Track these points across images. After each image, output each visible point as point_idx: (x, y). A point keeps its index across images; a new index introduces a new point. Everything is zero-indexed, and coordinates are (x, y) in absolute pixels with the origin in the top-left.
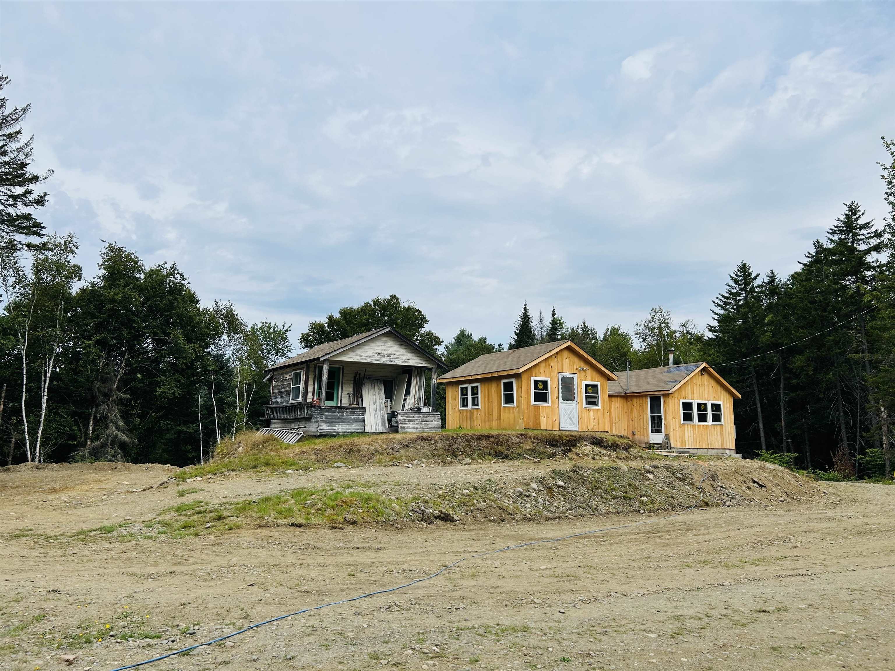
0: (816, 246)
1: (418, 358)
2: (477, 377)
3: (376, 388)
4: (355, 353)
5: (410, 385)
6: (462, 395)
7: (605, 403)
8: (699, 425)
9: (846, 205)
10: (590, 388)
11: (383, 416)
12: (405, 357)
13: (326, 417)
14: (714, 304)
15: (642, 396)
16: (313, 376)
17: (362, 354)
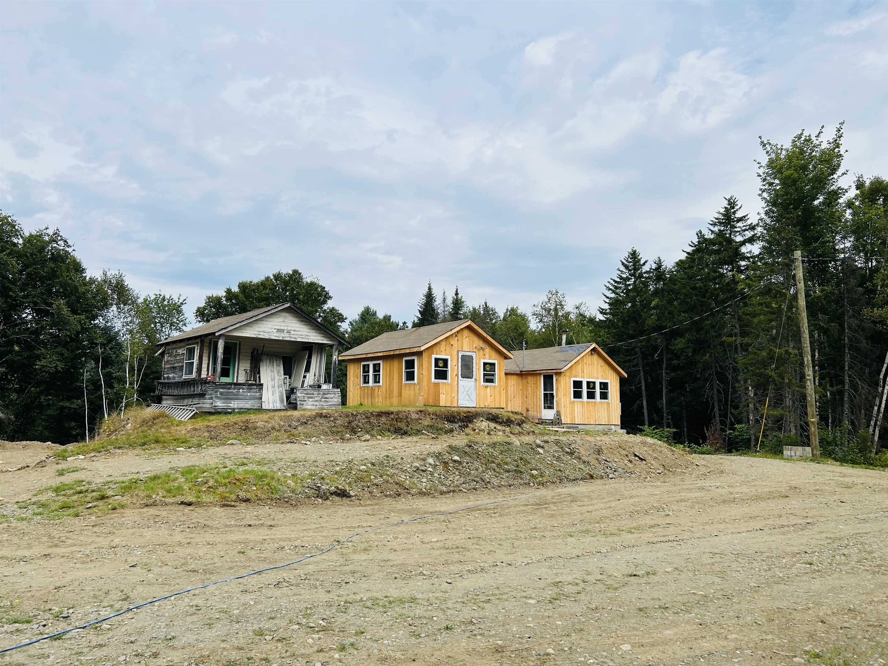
0: (698, 236)
1: (319, 335)
2: (379, 354)
3: (275, 364)
4: (252, 328)
5: (311, 361)
6: (364, 372)
7: (502, 381)
8: (587, 402)
9: (726, 199)
10: (488, 366)
11: (282, 393)
12: (306, 333)
13: (221, 394)
14: (605, 288)
15: (536, 374)
16: (208, 352)
17: (261, 330)
